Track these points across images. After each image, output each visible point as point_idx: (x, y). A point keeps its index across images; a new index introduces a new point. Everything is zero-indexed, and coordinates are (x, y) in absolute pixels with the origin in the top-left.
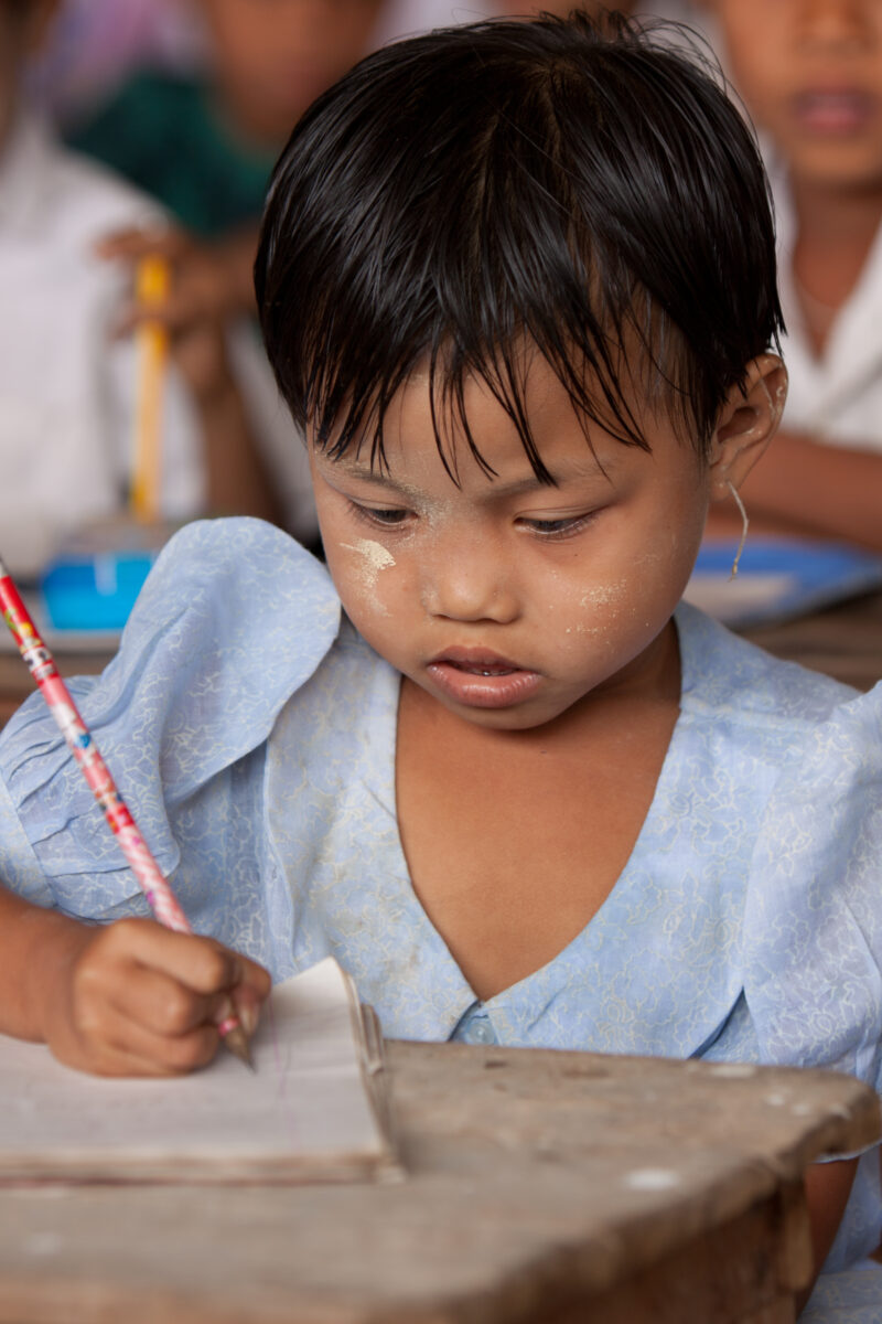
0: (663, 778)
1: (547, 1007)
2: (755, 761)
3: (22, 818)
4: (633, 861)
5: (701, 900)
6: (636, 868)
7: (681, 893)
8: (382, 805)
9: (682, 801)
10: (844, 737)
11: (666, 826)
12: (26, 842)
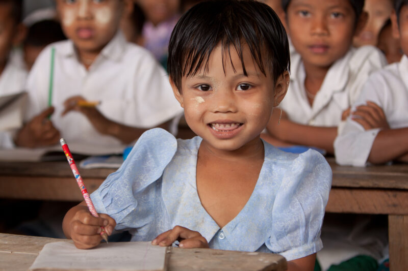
0: (261, 173)
1: (236, 226)
2: (282, 169)
3: (103, 202)
4: (254, 191)
5: (270, 200)
6: (255, 193)
7: (266, 198)
8: (193, 187)
9: (265, 178)
10: (302, 161)
11: (261, 183)
12: (104, 207)
